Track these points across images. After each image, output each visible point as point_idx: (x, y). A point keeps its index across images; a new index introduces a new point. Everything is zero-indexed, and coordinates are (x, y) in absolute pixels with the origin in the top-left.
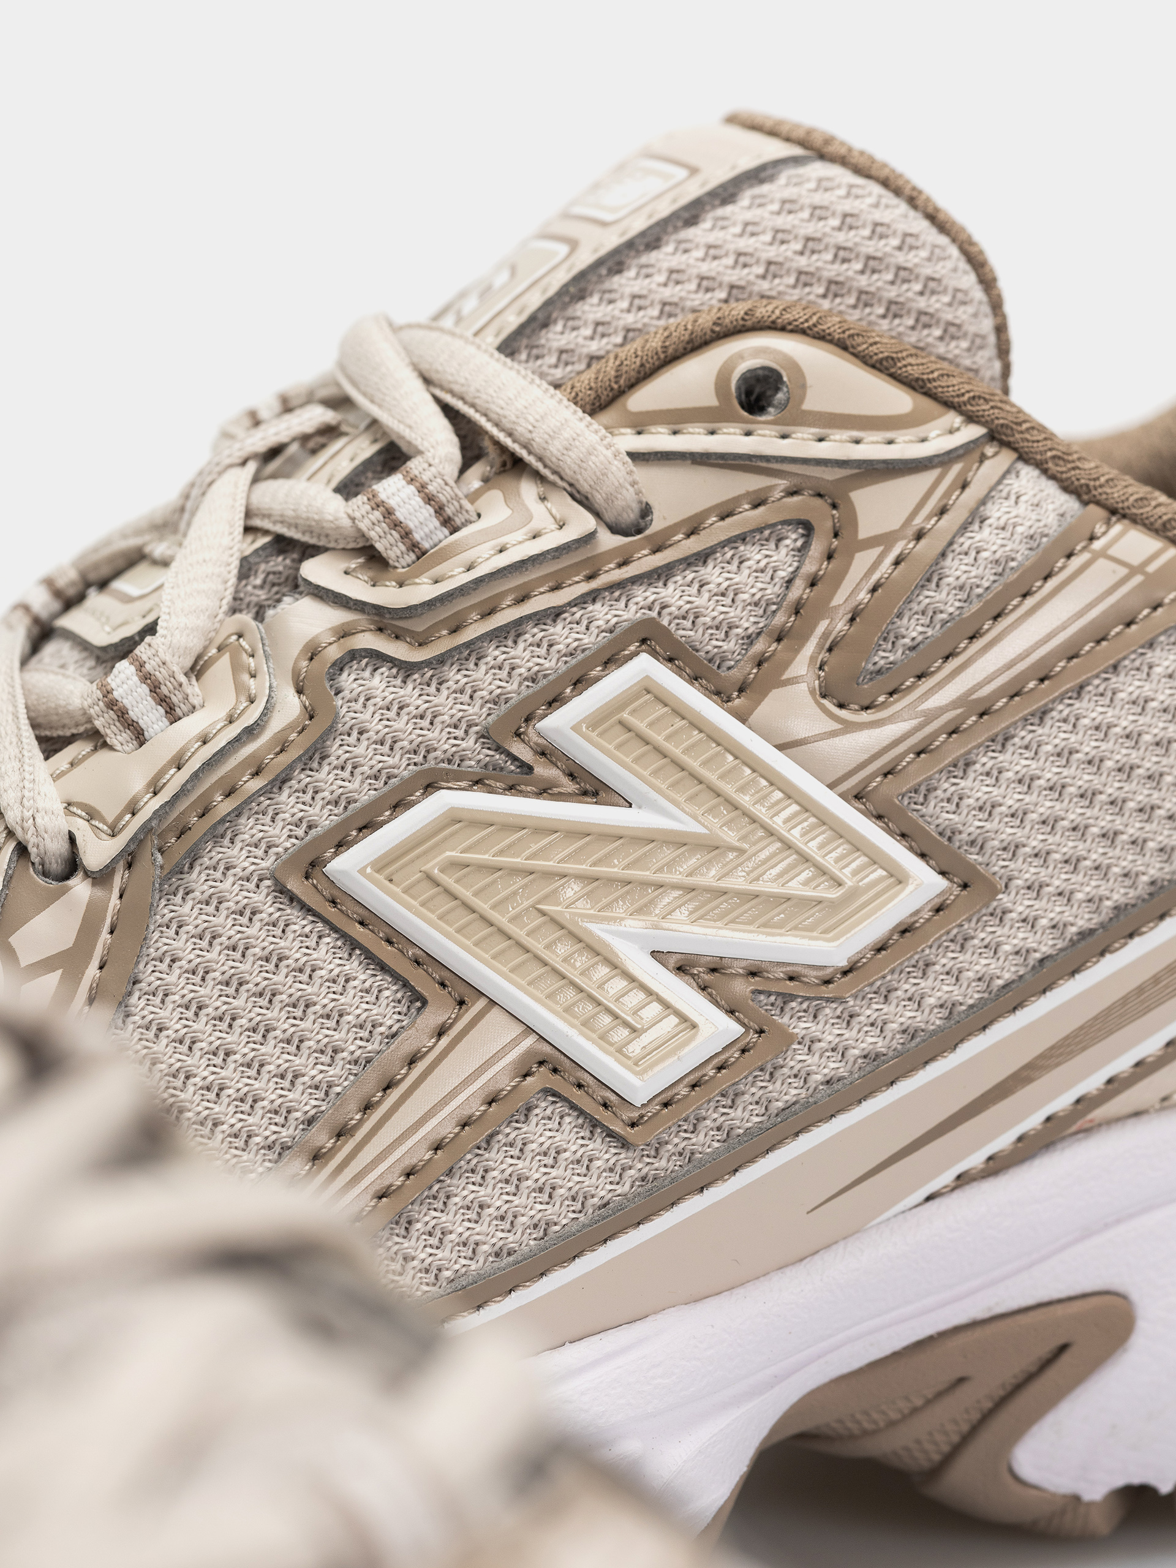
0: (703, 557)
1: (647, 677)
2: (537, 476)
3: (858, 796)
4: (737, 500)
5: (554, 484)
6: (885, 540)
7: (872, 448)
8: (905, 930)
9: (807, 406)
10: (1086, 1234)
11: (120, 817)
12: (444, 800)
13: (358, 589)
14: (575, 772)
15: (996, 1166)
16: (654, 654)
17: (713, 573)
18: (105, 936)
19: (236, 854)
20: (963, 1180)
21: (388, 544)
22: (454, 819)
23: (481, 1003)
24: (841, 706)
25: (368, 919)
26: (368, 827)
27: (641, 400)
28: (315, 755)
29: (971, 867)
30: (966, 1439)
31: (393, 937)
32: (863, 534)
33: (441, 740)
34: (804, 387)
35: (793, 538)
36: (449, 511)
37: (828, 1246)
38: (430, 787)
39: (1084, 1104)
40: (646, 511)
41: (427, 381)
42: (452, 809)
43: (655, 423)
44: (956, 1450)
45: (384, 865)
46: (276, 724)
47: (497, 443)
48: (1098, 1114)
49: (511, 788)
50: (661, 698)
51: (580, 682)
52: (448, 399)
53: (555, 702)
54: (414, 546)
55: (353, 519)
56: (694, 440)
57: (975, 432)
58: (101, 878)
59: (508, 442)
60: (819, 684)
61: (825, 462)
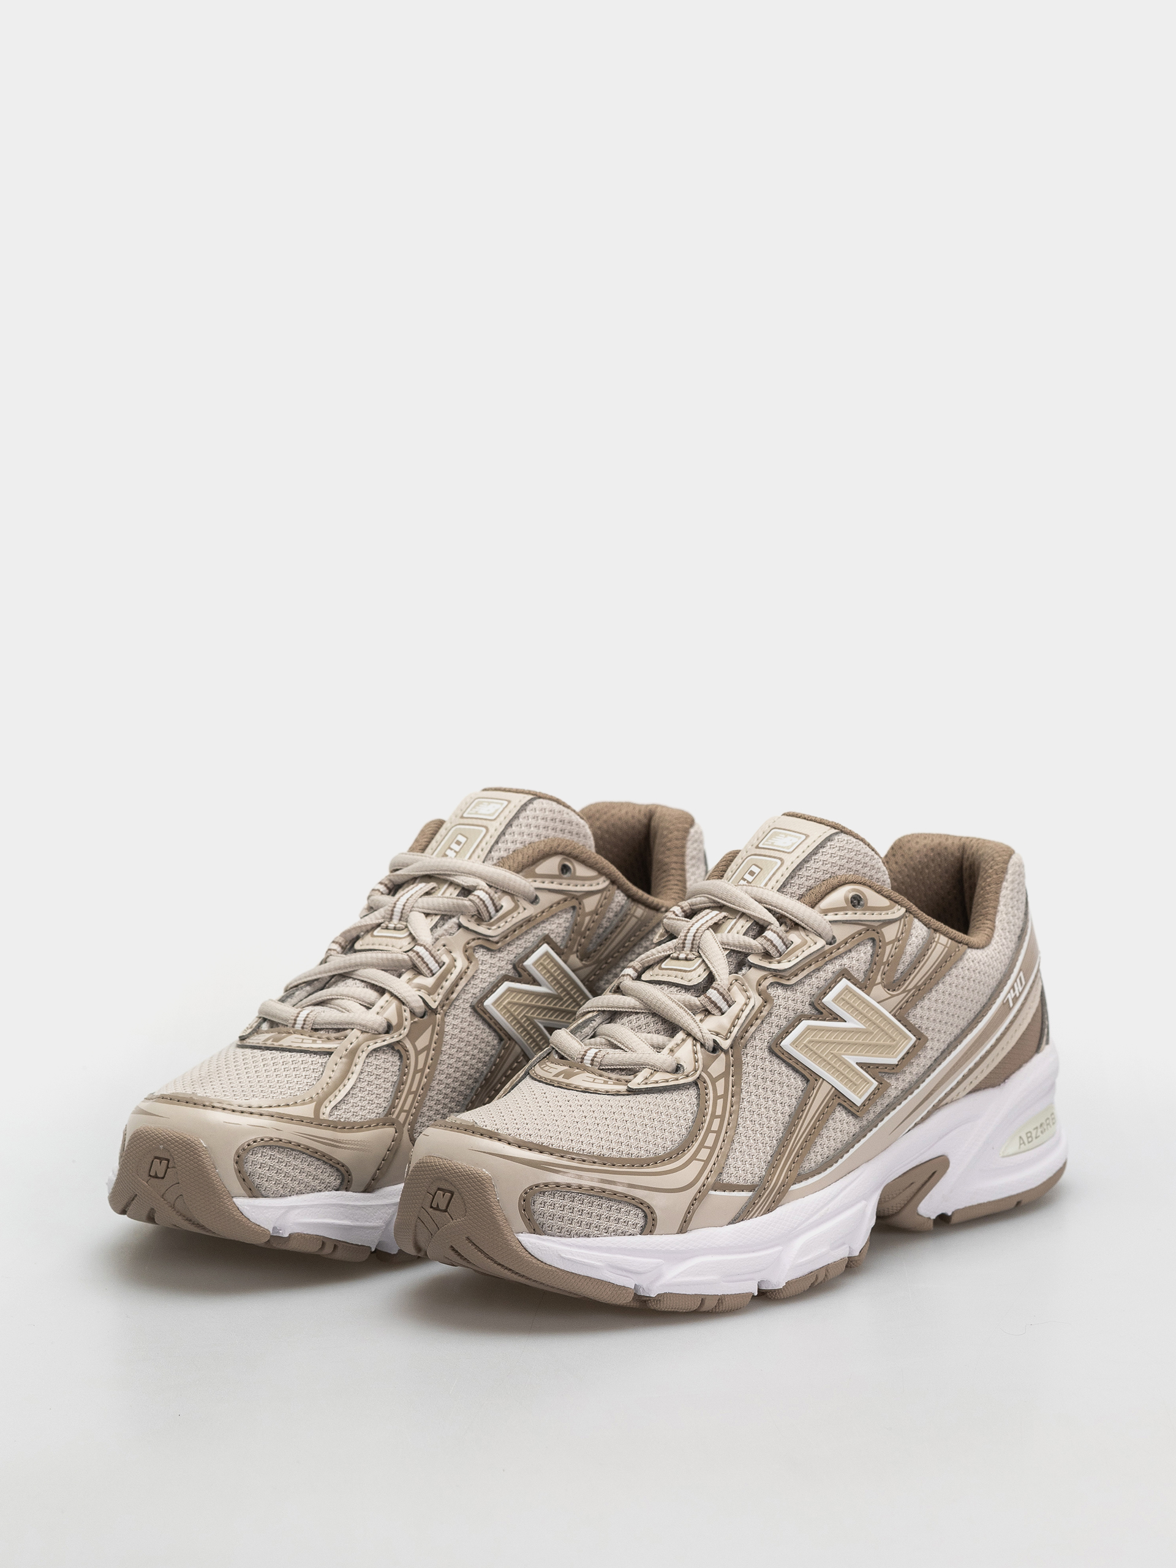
0: (850, 951)
1: (846, 985)
2: (804, 928)
3: (895, 1015)
4: (855, 933)
5: (810, 931)
6: (892, 942)
7: (884, 916)
8: (908, 1053)
9: (869, 905)
10: (940, 1138)
11: (727, 1034)
12: (805, 1024)
13: (766, 964)
14: (831, 1013)
15: (923, 1120)
16: (845, 978)
17: (853, 954)
18: (731, 1068)
19: (757, 1042)
20: (916, 1125)
21: (772, 951)
22: (807, 1029)
23: (821, 1080)
24: (889, 990)
25: (791, 1057)
26: (788, 1033)
28: (769, 1013)
29: (922, 1034)
30: (906, 1205)
31: (798, 1062)
32: (887, 941)
33: (799, 1006)
34: (867, 899)
35: (870, 944)
36: (785, 940)
37: (890, 1145)
38: (800, 1021)
39: (940, 1101)
40: (834, 937)
41: (760, 902)
42: (808, 1026)
43: (830, 912)
44: (902, 1208)
45: (793, 1043)
47: (791, 920)
48: (944, 1102)
49: (817, 1019)
50: (848, 990)
51: (830, 988)
52: (768, 906)
53: (825, 994)
54: (778, 951)
55: (762, 945)
56: (841, 916)
57: (904, 910)
58: (726, 1052)
59: (795, 919)
60: (578, 954)
61: (874, 921)
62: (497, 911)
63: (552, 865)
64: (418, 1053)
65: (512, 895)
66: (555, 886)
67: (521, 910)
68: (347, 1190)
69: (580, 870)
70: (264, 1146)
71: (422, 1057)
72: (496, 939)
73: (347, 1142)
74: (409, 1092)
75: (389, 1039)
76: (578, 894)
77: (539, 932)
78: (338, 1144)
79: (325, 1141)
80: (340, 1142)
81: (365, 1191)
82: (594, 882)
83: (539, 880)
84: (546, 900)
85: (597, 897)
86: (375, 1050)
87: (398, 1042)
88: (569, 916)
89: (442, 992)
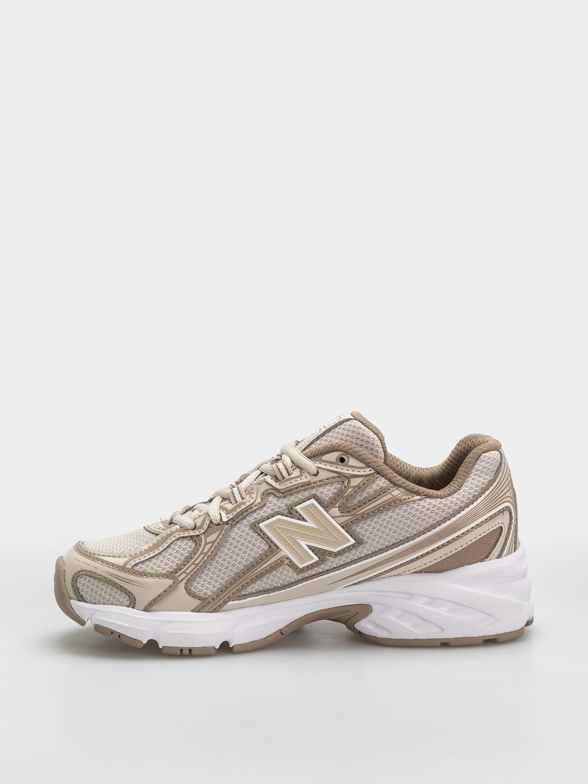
0: (327, 484)
1: (313, 503)
3: (343, 527)
4: (331, 477)
6: (355, 487)
7: (356, 472)
9: (348, 465)
12: (279, 517)
13: (273, 482)
14: (299, 515)
16: (315, 499)
17: (326, 488)
18: (224, 531)
19: (245, 522)
22: (279, 520)
23: (280, 549)
24: (342, 512)
25: (264, 534)
26: (267, 519)
27: (324, 458)
28: (261, 508)
29: (360, 540)
32: (351, 486)
34: (348, 461)
35: (341, 484)
38: (277, 515)
45: (266, 526)
46: (256, 503)
50: (315, 506)
51: (303, 502)
53: (299, 504)
56: (327, 467)
57: (373, 471)
60: (340, 508)
61: (348, 474)
62: (289, 475)
63: (333, 456)
64: (206, 544)
65: (301, 469)
66: (333, 468)
67: (303, 477)
68: (133, 608)
69: (352, 462)
70: (86, 575)
71: (208, 547)
72: (282, 491)
73: (135, 581)
74: (193, 564)
75: (192, 533)
76: (348, 475)
77: (314, 491)
78: (130, 582)
79: (122, 579)
80: (132, 581)
81: (145, 610)
82: (362, 470)
83: (323, 463)
84: (323, 475)
85: (361, 479)
86: (183, 537)
87: (198, 536)
88: (339, 486)
89: (235, 513)
